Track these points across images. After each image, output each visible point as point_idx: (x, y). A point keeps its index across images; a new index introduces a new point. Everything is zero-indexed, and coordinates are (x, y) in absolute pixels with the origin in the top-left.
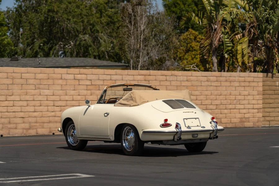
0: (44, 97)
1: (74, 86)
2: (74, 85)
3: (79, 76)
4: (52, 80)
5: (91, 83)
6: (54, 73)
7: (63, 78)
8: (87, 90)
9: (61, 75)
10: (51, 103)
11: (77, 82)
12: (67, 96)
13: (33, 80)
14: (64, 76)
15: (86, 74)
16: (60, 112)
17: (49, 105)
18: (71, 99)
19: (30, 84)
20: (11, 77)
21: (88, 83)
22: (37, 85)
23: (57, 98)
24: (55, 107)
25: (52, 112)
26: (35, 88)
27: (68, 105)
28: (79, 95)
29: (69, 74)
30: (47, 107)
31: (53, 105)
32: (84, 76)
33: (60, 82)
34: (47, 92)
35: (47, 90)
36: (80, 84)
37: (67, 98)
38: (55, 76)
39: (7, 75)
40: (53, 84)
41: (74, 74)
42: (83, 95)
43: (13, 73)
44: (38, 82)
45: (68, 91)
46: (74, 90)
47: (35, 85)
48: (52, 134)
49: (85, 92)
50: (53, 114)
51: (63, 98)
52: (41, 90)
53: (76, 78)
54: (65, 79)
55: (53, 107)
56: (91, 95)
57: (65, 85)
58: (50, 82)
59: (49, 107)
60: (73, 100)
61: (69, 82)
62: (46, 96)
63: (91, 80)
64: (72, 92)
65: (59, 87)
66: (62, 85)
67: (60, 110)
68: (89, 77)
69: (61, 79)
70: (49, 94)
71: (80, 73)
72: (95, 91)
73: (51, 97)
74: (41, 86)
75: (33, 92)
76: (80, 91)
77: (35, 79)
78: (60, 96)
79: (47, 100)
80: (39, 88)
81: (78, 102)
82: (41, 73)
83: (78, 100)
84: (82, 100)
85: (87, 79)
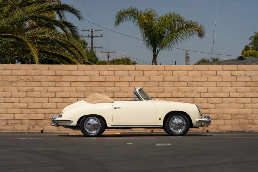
0: (197, 94)
1: (231, 83)
2: (231, 81)
3: (237, 72)
4: (206, 77)
5: (251, 80)
6: (208, 70)
7: (218, 74)
8: (246, 86)
9: (216, 71)
10: (205, 100)
11: (234, 79)
12: (222, 93)
13: (185, 77)
14: (219, 73)
15: (245, 70)
16: (215, 109)
17: (203, 102)
18: (228, 96)
19: (182, 81)
20: (162, 75)
21: (248, 79)
22: (189, 82)
23: (211, 95)
24: (209, 104)
25: (207, 108)
26: (187, 85)
27: (224, 102)
28: (237, 92)
29: (225, 70)
30: (200, 104)
31: (207, 102)
32: (242, 73)
33: (215, 78)
34: (200, 89)
35: (201, 86)
36: (238, 80)
37: (222, 95)
38: (209, 72)
39: (157, 73)
40: (207, 81)
41: (231, 70)
42: (241, 92)
43: (164, 70)
44: (190, 79)
45: (223, 88)
46: (231, 86)
47: (188, 82)
48: (206, 131)
49: (244, 89)
50: (207, 111)
51: (218, 94)
52: (193, 87)
53: (232, 75)
54: (220, 75)
55: (207, 104)
56: (251, 92)
57: (221, 81)
58: (204, 79)
59: (202, 104)
60: (229, 97)
61: (225, 79)
62: (200, 93)
63: (251, 76)
64: (229, 89)
65: (214, 84)
66: (217, 82)
67: (215, 107)
68: (249, 73)
69: (216, 75)
70: (203, 91)
71: (238, 70)
72: (256, 88)
73: (205, 94)
74: (194, 83)
75: (186, 89)
76: (237, 87)
77: (187, 76)
78: (215, 93)
79: (200, 97)
80: (192, 85)
81: (236, 99)
82: (194, 70)
83: (235, 97)
84: (239, 97)
85: (246, 76)
